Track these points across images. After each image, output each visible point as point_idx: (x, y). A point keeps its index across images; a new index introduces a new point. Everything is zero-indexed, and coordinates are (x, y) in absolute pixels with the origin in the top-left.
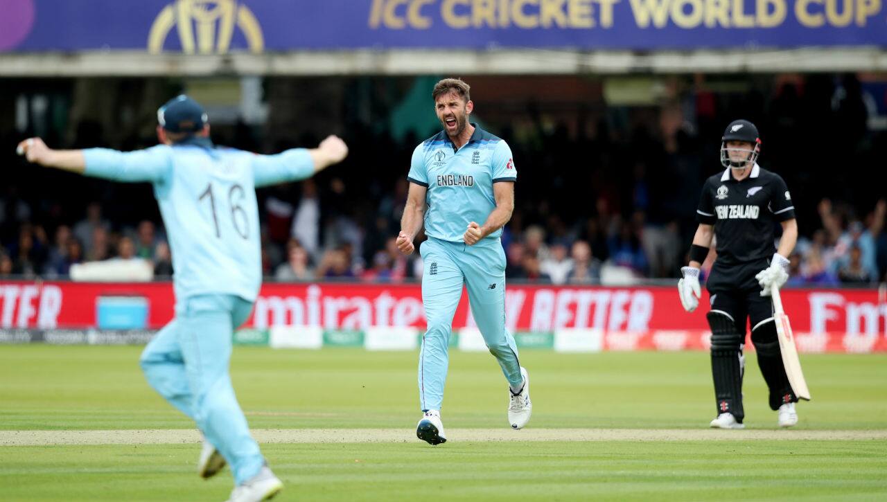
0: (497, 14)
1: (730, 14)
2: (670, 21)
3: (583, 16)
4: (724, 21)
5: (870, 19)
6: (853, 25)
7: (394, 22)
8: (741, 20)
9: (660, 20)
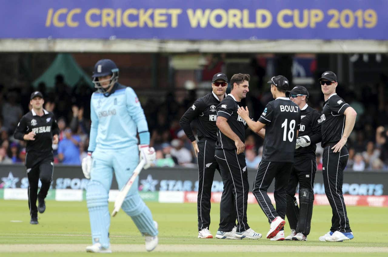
0: (115, 20)
1: (241, 21)
2: (209, 24)
3: (161, 21)
4: (239, 25)
5: (317, 24)
6: (308, 28)
7: (58, 24)
8: (247, 25)
9: (203, 24)
